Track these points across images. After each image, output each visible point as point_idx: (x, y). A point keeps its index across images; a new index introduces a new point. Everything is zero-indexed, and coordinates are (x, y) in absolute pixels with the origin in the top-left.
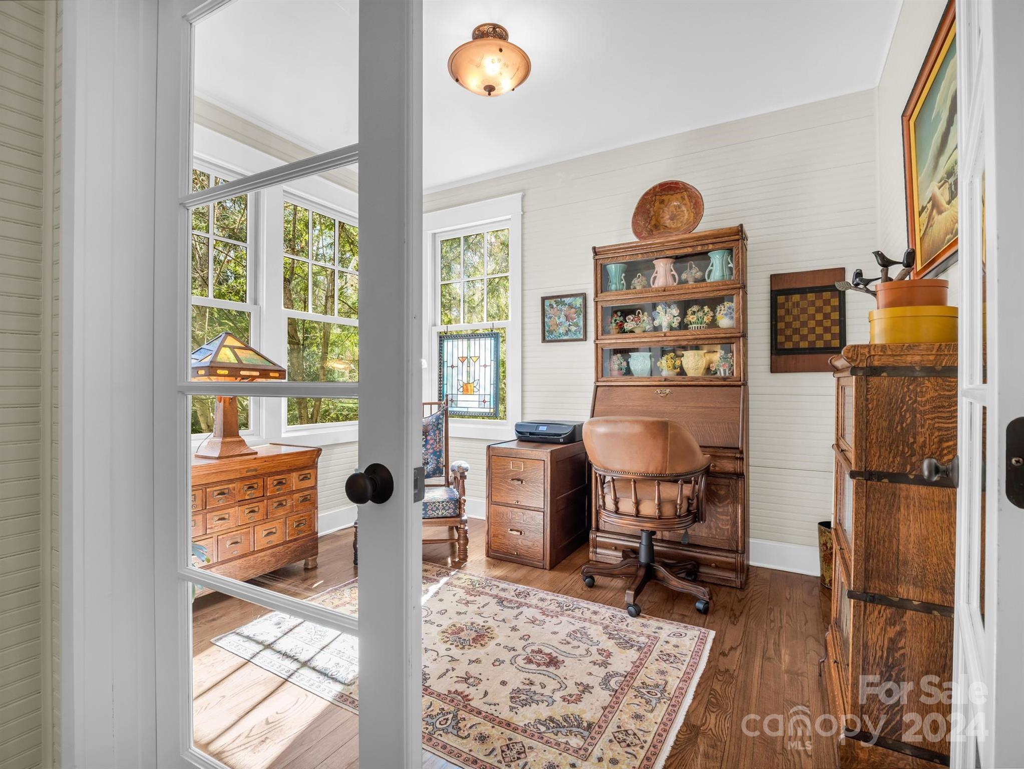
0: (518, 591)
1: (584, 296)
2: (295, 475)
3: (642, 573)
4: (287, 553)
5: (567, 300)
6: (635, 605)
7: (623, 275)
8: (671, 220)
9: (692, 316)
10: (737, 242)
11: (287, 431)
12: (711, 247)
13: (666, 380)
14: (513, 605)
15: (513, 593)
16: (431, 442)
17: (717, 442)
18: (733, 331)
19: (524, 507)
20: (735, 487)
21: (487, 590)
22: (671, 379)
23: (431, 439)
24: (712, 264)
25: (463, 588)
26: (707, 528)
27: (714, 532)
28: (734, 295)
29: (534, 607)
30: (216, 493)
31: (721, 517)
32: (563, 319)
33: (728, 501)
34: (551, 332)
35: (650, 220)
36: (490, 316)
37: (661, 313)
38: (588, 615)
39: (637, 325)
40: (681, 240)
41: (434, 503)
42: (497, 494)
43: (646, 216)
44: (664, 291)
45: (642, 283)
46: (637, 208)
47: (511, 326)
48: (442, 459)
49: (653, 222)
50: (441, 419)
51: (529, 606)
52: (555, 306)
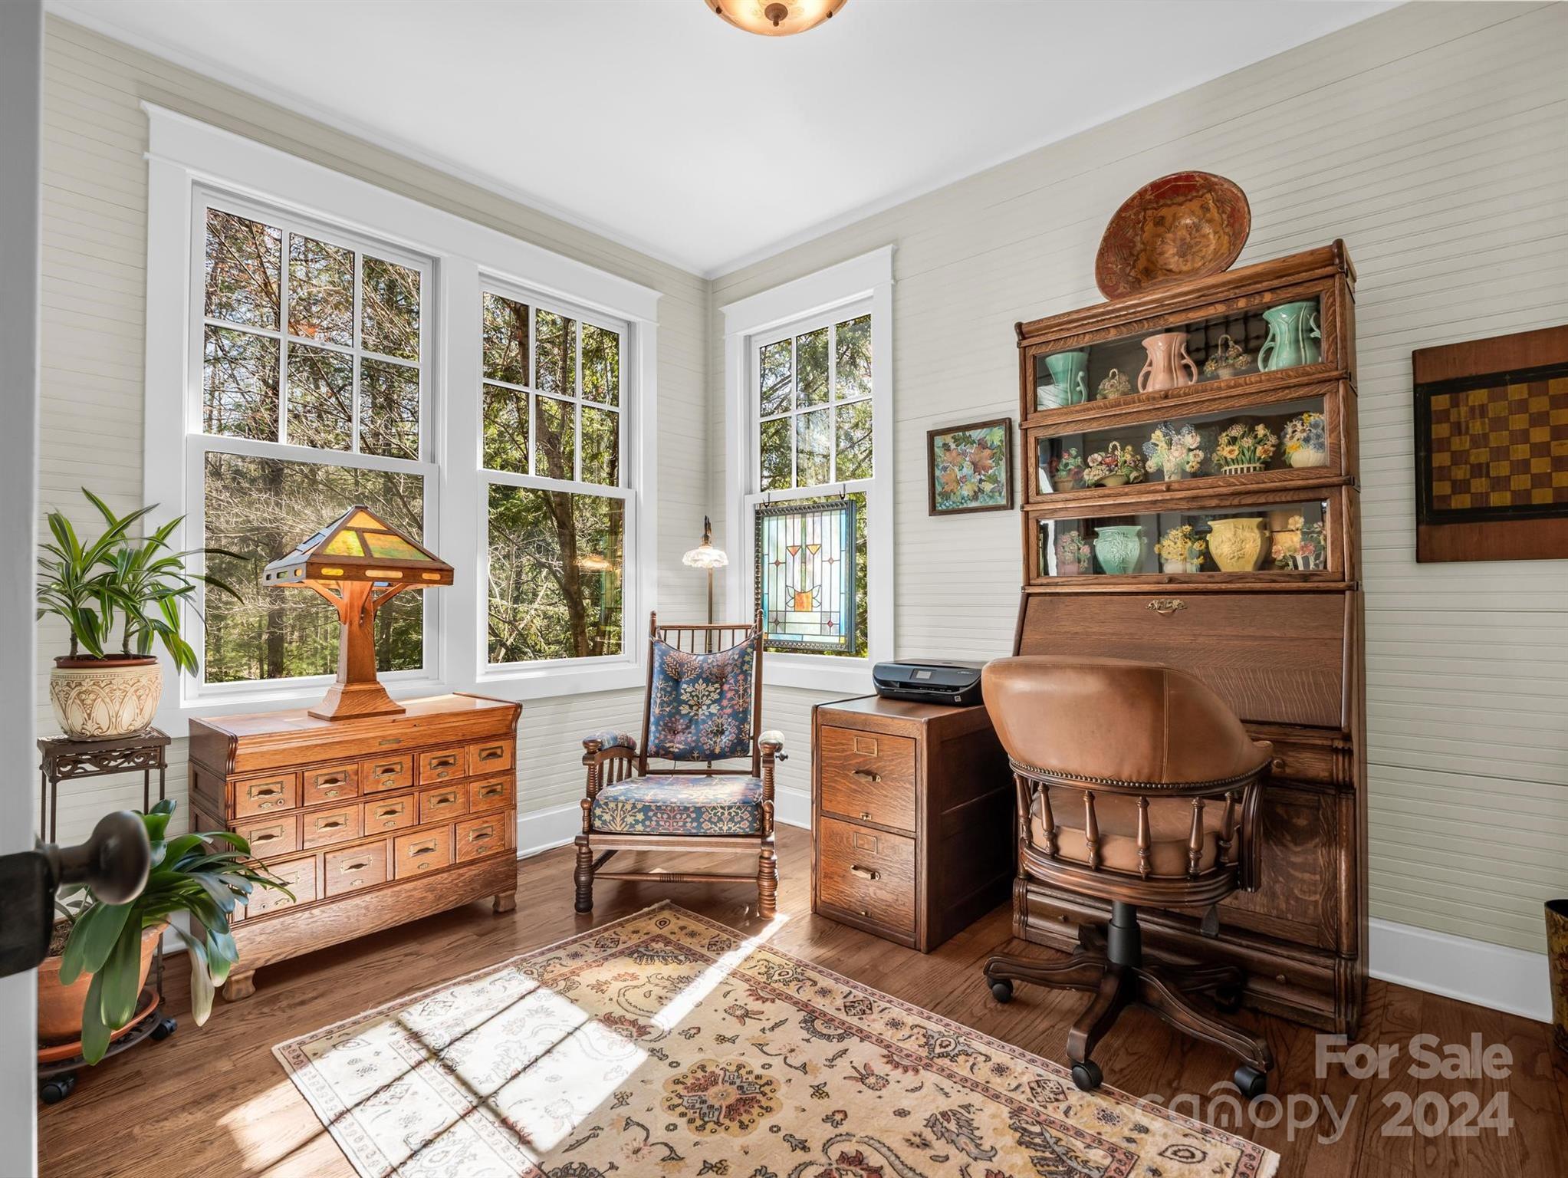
0: (851, 998)
1: (1007, 424)
2: (473, 749)
3: (1110, 987)
4: (456, 885)
5: (976, 434)
6: (1089, 1064)
7: (1081, 374)
8: (1181, 257)
9: (1230, 448)
10: (1330, 282)
11: (487, 673)
12: (1268, 297)
13: (1171, 580)
14: (832, 1032)
15: (840, 1002)
16: (730, 695)
17: (1287, 711)
18: (1323, 472)
19: (880, 827)
20: (1334, 813)
21: (791, 990)
22: (1183, 579)
23: (730, 690)
24: (1274, 336)
25: (747, 981)
26: (1266, 895)
27: (1283, 906)
28: (1324, 395)
29: (874, 1040)
30: (321, 780)
31: (1298, 874)
32: (968, 470)
33: (1317, 840)
34: (946, 496)
35: (1135, 261)
36: (840, 473)
37: (1161, 444)
38: (983, 1073)
39: (1111, 471)
40: (1198, 290)
41: (714, 808)
42: (832, 798)
43: (1126, 252)
44: (1166, 397)
45: (1121, 388)
46: (1106, 239)
47: (875, 486)
48: (747, 726)
49: (1142, 263)
50: (748, 654)
51: (865, 1037)
52: (953, 446)
